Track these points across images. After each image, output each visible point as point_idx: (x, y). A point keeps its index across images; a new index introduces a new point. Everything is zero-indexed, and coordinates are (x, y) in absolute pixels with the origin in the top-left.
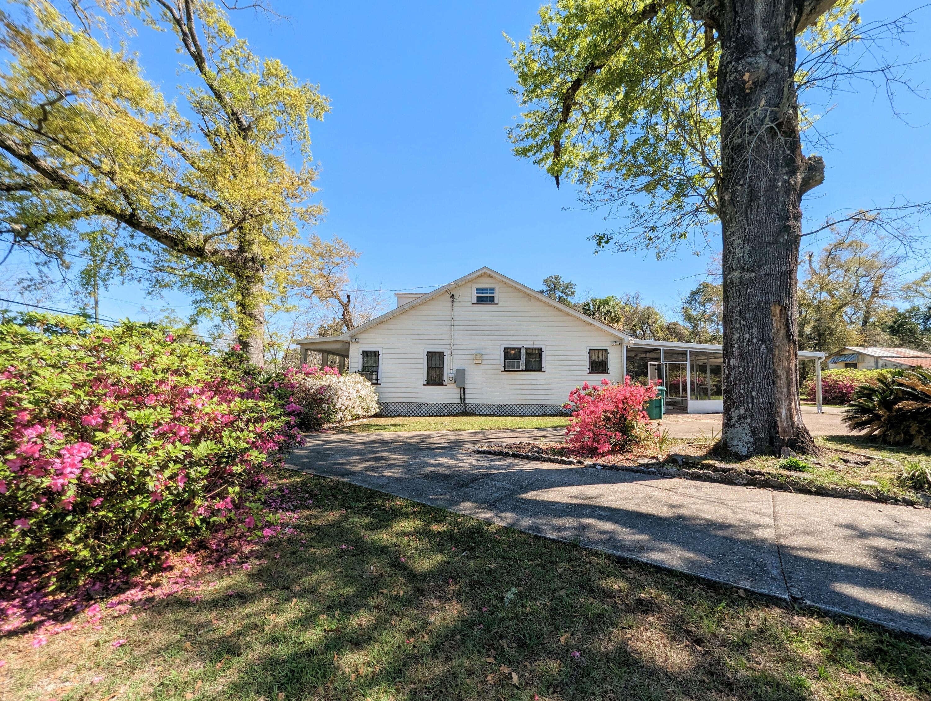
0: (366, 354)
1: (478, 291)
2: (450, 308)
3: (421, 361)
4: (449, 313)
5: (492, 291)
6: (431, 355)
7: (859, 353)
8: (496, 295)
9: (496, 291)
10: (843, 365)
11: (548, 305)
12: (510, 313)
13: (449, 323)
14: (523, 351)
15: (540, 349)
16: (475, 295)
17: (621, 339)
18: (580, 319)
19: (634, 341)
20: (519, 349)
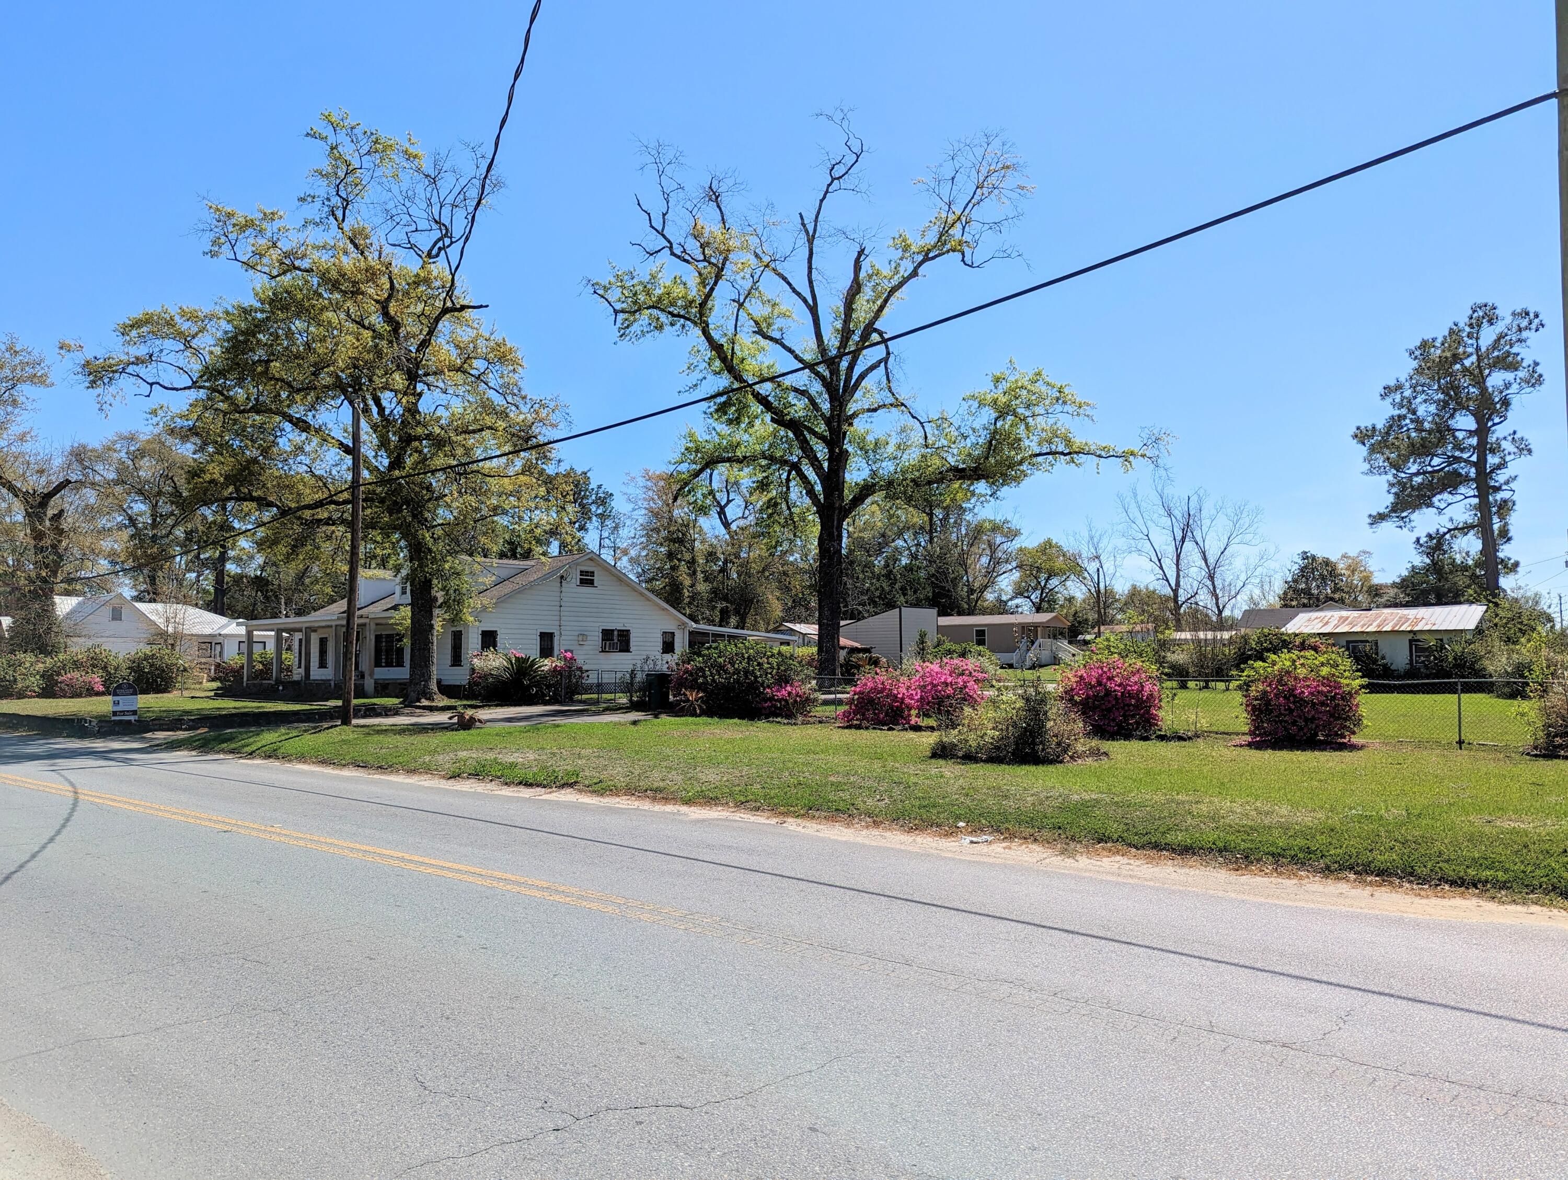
0: (485, 634)
1: (582, 573)
2: (558, 589)
3: (534, 642)
4: (558, 594)
5: (592, 574)
6: (542, 635)
7: (791, 629)
8: (596, 578)
9: (596, 574)
12: (605, 597)
13: (558, 603)
14: (616, 633)
15: (628, 631)
16: (579, 577)
17: (684, 624)
18: (658, 605)
19: (695, 625)
20: (613, 631)
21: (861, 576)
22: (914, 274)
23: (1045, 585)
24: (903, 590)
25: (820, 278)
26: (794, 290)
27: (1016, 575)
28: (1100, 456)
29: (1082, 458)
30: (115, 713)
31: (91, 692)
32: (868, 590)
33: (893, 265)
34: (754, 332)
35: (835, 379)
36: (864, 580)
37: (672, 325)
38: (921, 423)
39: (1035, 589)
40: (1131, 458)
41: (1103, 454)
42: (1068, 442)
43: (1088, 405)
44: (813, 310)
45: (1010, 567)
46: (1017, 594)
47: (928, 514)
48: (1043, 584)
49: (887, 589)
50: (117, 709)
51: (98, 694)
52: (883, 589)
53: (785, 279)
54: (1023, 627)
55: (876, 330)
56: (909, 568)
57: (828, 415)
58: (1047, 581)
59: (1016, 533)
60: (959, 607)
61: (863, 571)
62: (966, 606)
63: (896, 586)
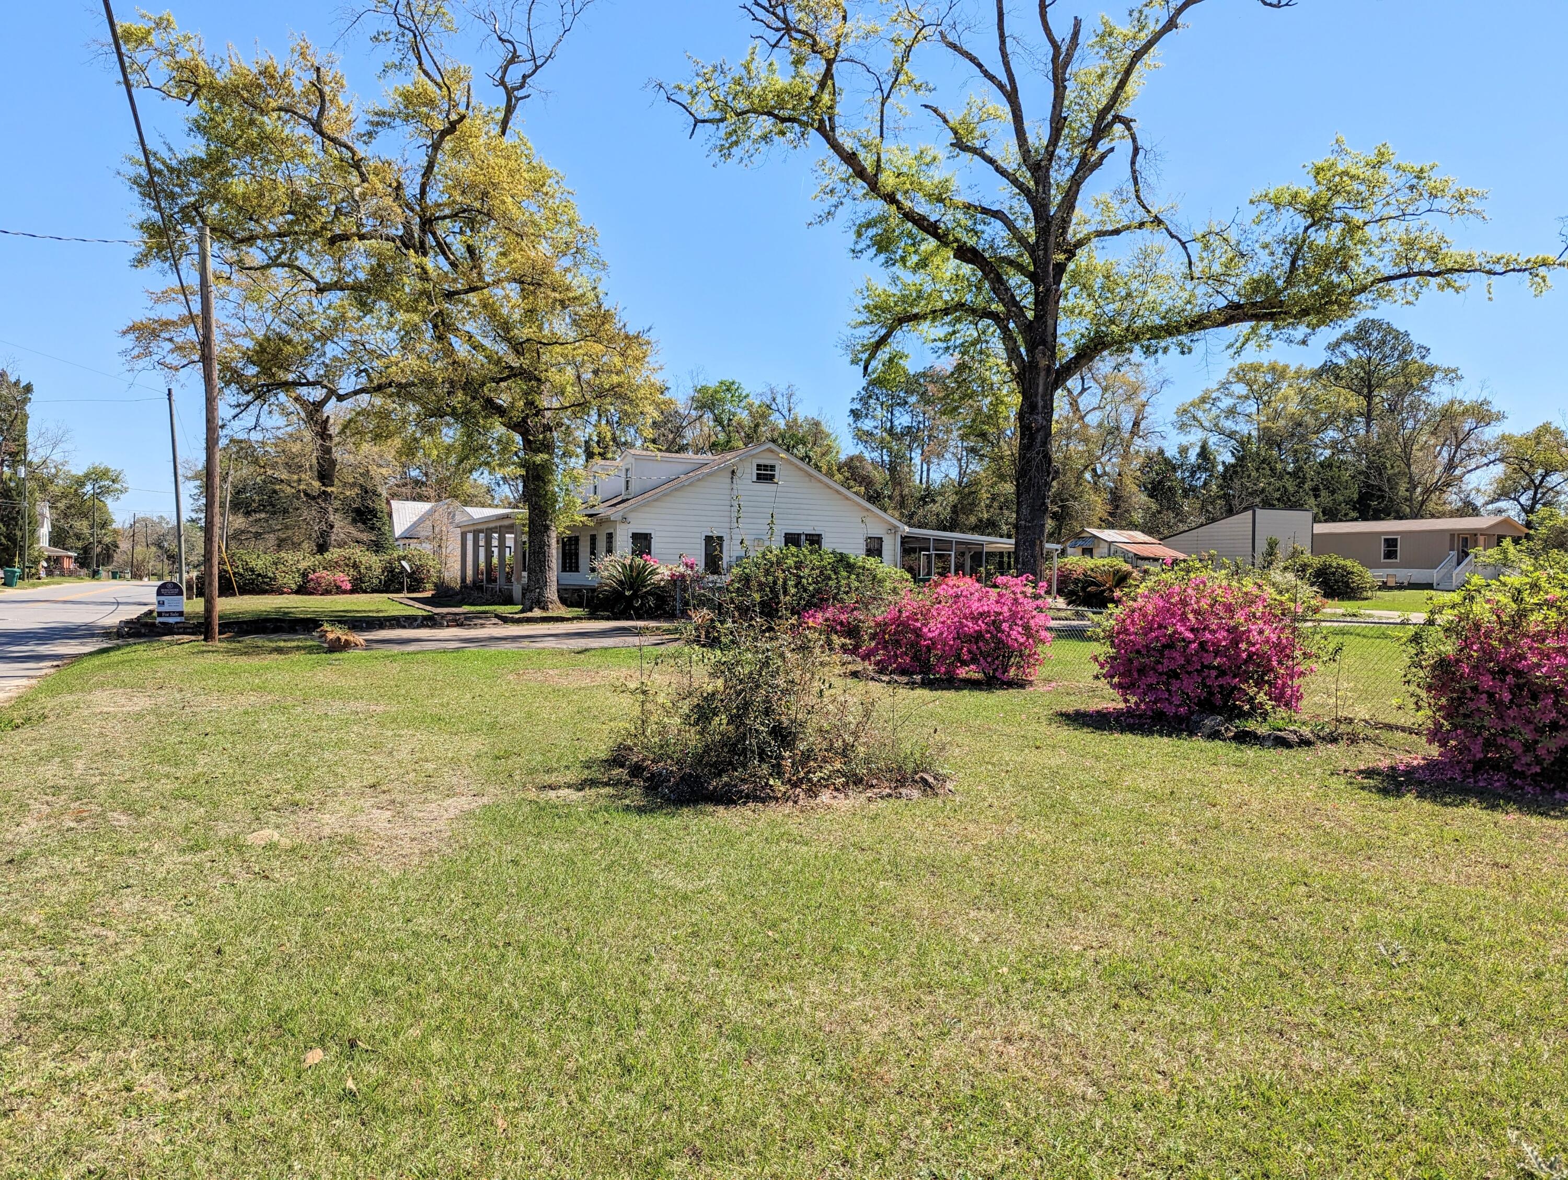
0: (636, 537)
1: (759, 467)
2: (728, 486)
3: (698, 546)
4: (728, 492)
5: (772, 468)
6: (709, 539)
7: (1095, 537)
8: (776, 473)
9: (777, 468)
10: (1080, 550)
11: (829, 487)
12: (790, 495)
13: (728, 503)
14: (803, 537)
15: (820, 535)
16: (755, 472)
17: (895, 527)
18: (858, 505)
19: (907, 529)
20: (799, 535)
21: (1254, 474)
22: (1171, 24)
23: (1541, 482)
24: (1316, 491)
25: (1019, 50)
26: (986, 74)
27: (1499, 470)
28: (1489, 272)
29: (1459, 280)
30: (160, 614)
31: (340, 591)
32: (1263, 490)
33: (1136, 14)
34: (952, 145)
35: (1041, 190)
36: (1258, 479)
37: (782, 133)
38: (1183, 245)
39: (1525, 489)
40: (1542, 271)
41: (1499, 268)
42: (1433, 253)
43: (1473, 194)
44: (1012, 97)
45: (1486, 461)
46: (1499, 495)
47: (1365, 397)
48: (1537, 482)
49: (1291, 489)
50: (162, 609)
51: (345, 592)
52: (1286, 490)
53: (973, 60)
54: (1452, 536)
55: (1118, 118)
56: (1327, 465)
57: (1032, 240)
58: (1544, 478)
59: (1500, 417)
60: (1397, 512)
61: (1257, 470)
62: (1408, 510)
63: (1306, 486)
